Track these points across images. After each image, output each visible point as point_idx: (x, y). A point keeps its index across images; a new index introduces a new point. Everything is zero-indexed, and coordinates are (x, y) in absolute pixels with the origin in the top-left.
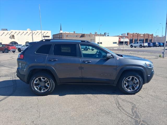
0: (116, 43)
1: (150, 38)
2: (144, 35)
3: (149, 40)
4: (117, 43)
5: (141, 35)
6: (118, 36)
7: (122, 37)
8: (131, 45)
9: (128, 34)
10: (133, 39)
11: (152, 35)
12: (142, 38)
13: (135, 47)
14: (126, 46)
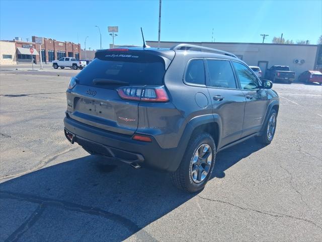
0: (10, 57)
1: (76, 52)
2: (65, 44)
3: (74, 55)
4: (13, 57)
5: (60, 44)
6: (14, 41)
7: (23, 45)
8: (54, 64)
9: (34, 38)
10: (45, 50)
11: (79, 46)
12: (62, 51)
13: (63, 68)
14: (34, 64)
